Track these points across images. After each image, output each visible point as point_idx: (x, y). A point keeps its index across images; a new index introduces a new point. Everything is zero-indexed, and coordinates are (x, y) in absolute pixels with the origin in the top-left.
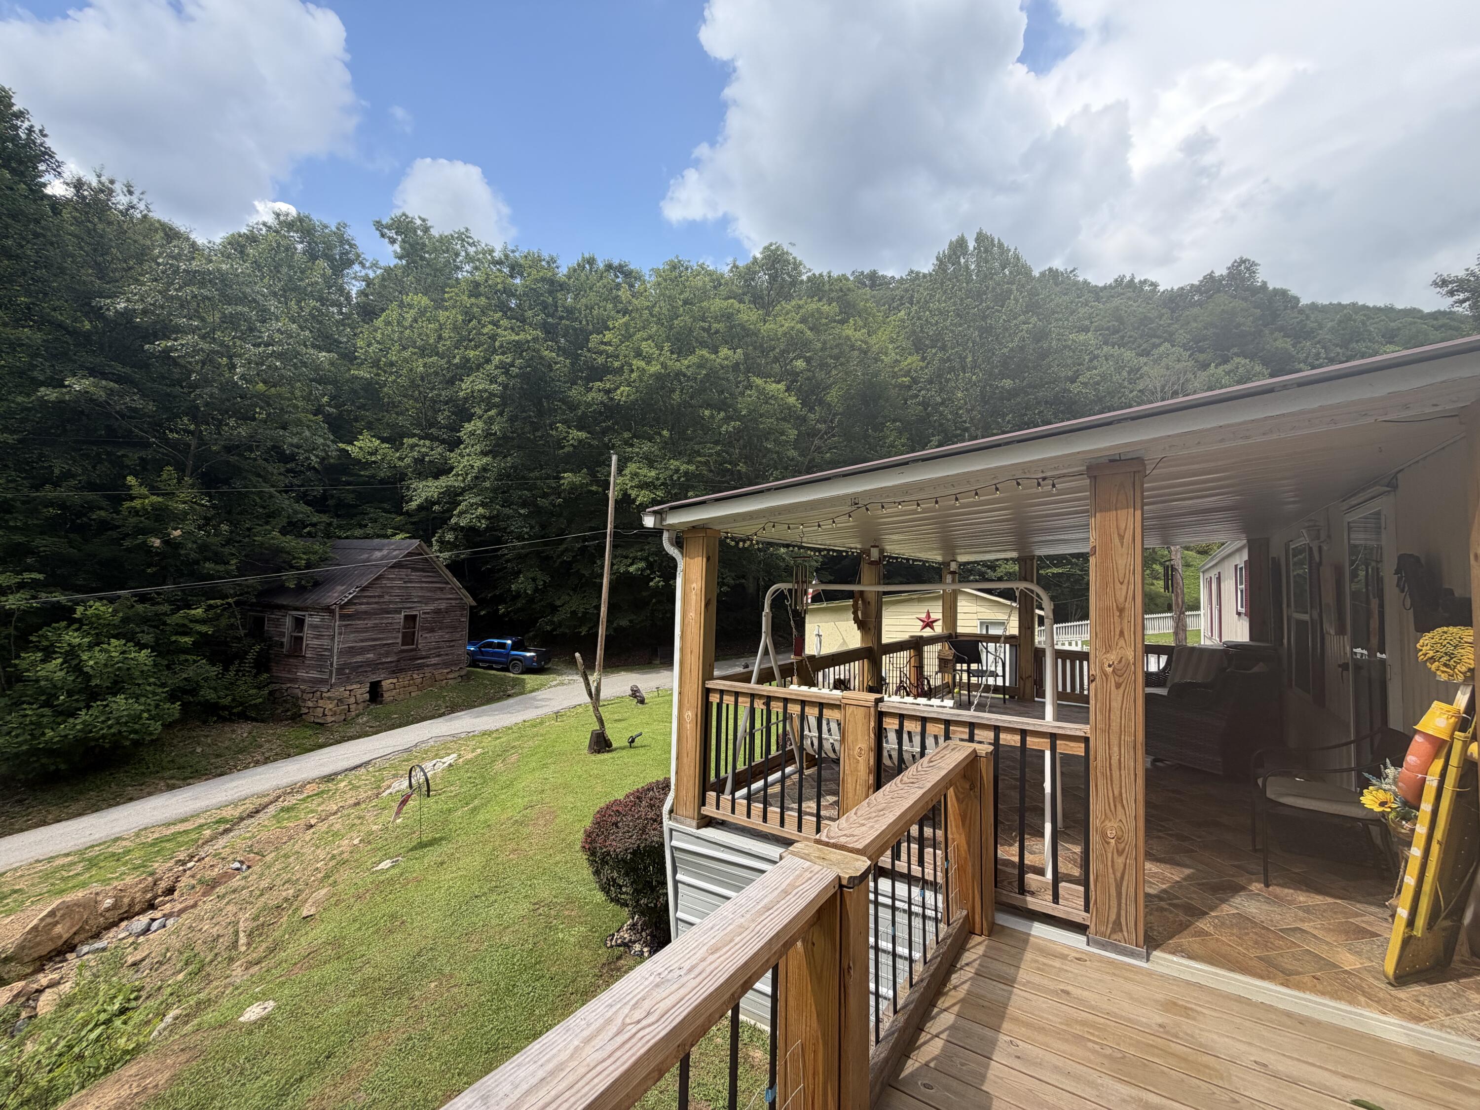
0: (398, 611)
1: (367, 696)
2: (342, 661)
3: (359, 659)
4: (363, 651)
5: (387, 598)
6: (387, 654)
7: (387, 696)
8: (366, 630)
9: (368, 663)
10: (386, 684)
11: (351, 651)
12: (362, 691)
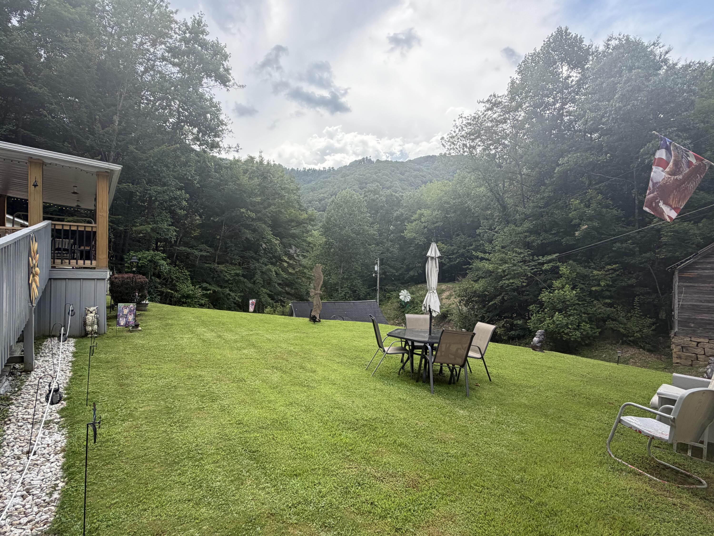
2: (686, 315)
11: (695, 309)
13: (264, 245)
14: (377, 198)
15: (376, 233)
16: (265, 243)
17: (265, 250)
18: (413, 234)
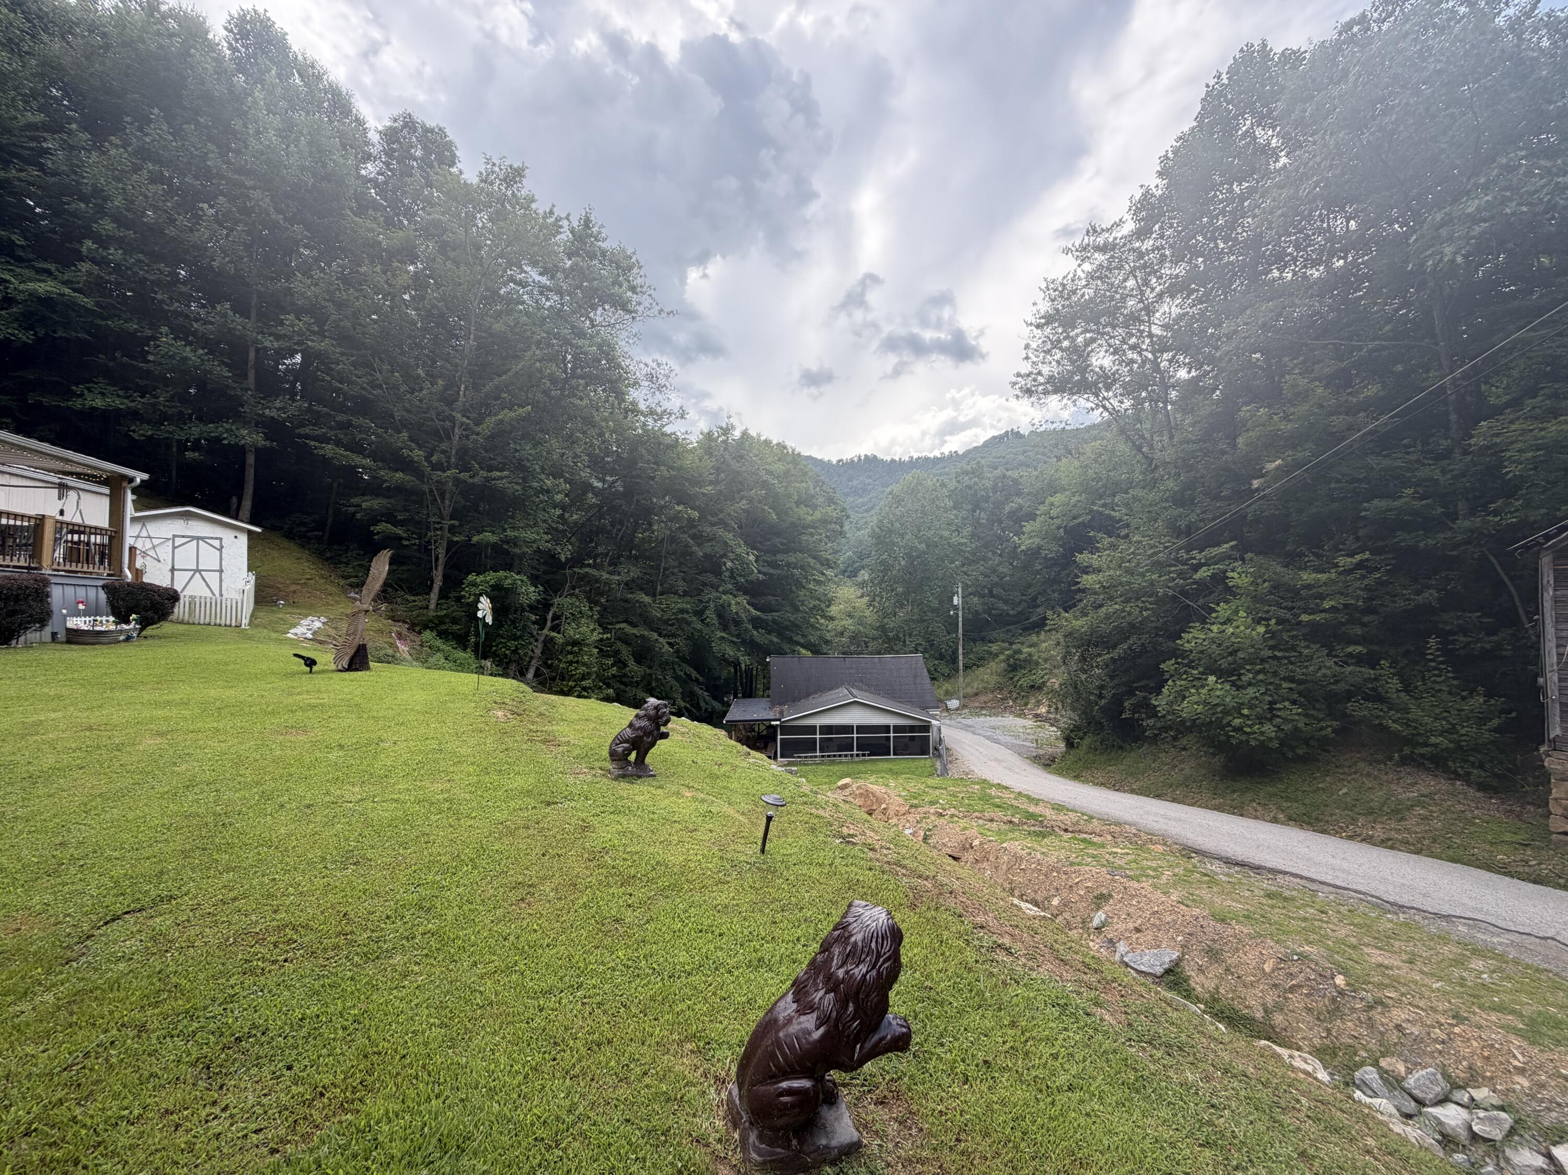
13: (729, 564)
14: (976, 483)
15: (964, 540)
16: (732, 561)
17: (732, 571)
18: (1037, 541)
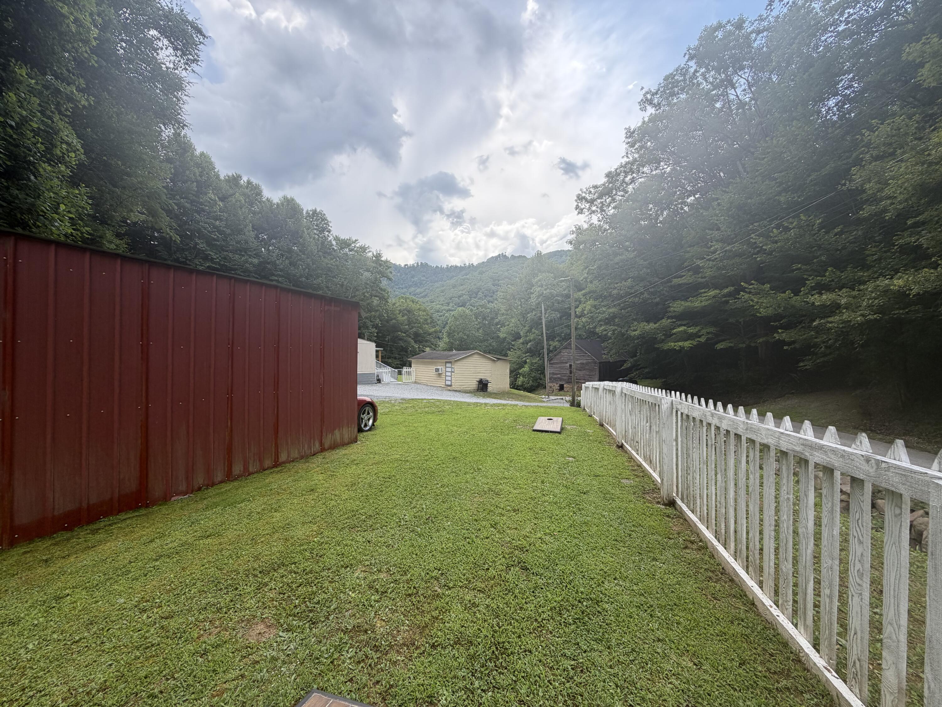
0: (566, 363)
1: (559, 388)
2: (551, 376)
3: (555, 376)
4: (557, 374)
5: (562, 359)
6: (564, 376)
7: (565, 389)
8: (557, 368)
9: (559, 378)
10: (565, 385)
11: (553, 374)
12: (557, 386)
14: (484, 311)
18: (505, 335)
